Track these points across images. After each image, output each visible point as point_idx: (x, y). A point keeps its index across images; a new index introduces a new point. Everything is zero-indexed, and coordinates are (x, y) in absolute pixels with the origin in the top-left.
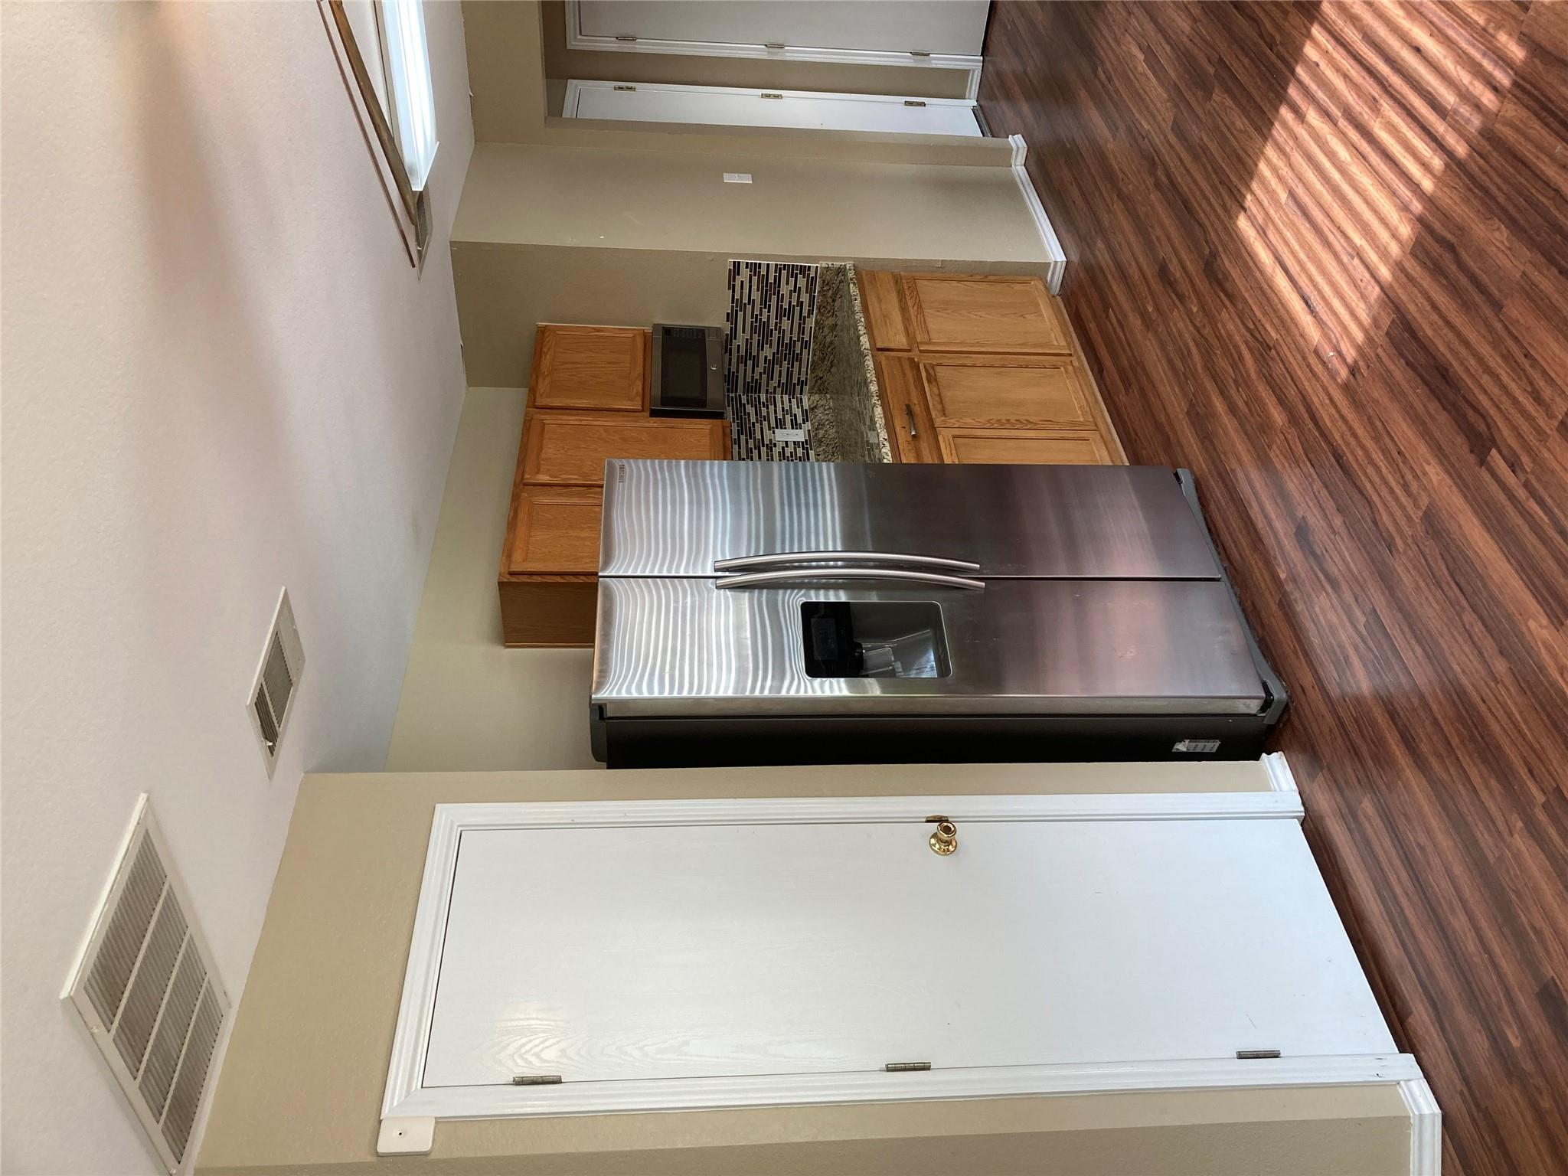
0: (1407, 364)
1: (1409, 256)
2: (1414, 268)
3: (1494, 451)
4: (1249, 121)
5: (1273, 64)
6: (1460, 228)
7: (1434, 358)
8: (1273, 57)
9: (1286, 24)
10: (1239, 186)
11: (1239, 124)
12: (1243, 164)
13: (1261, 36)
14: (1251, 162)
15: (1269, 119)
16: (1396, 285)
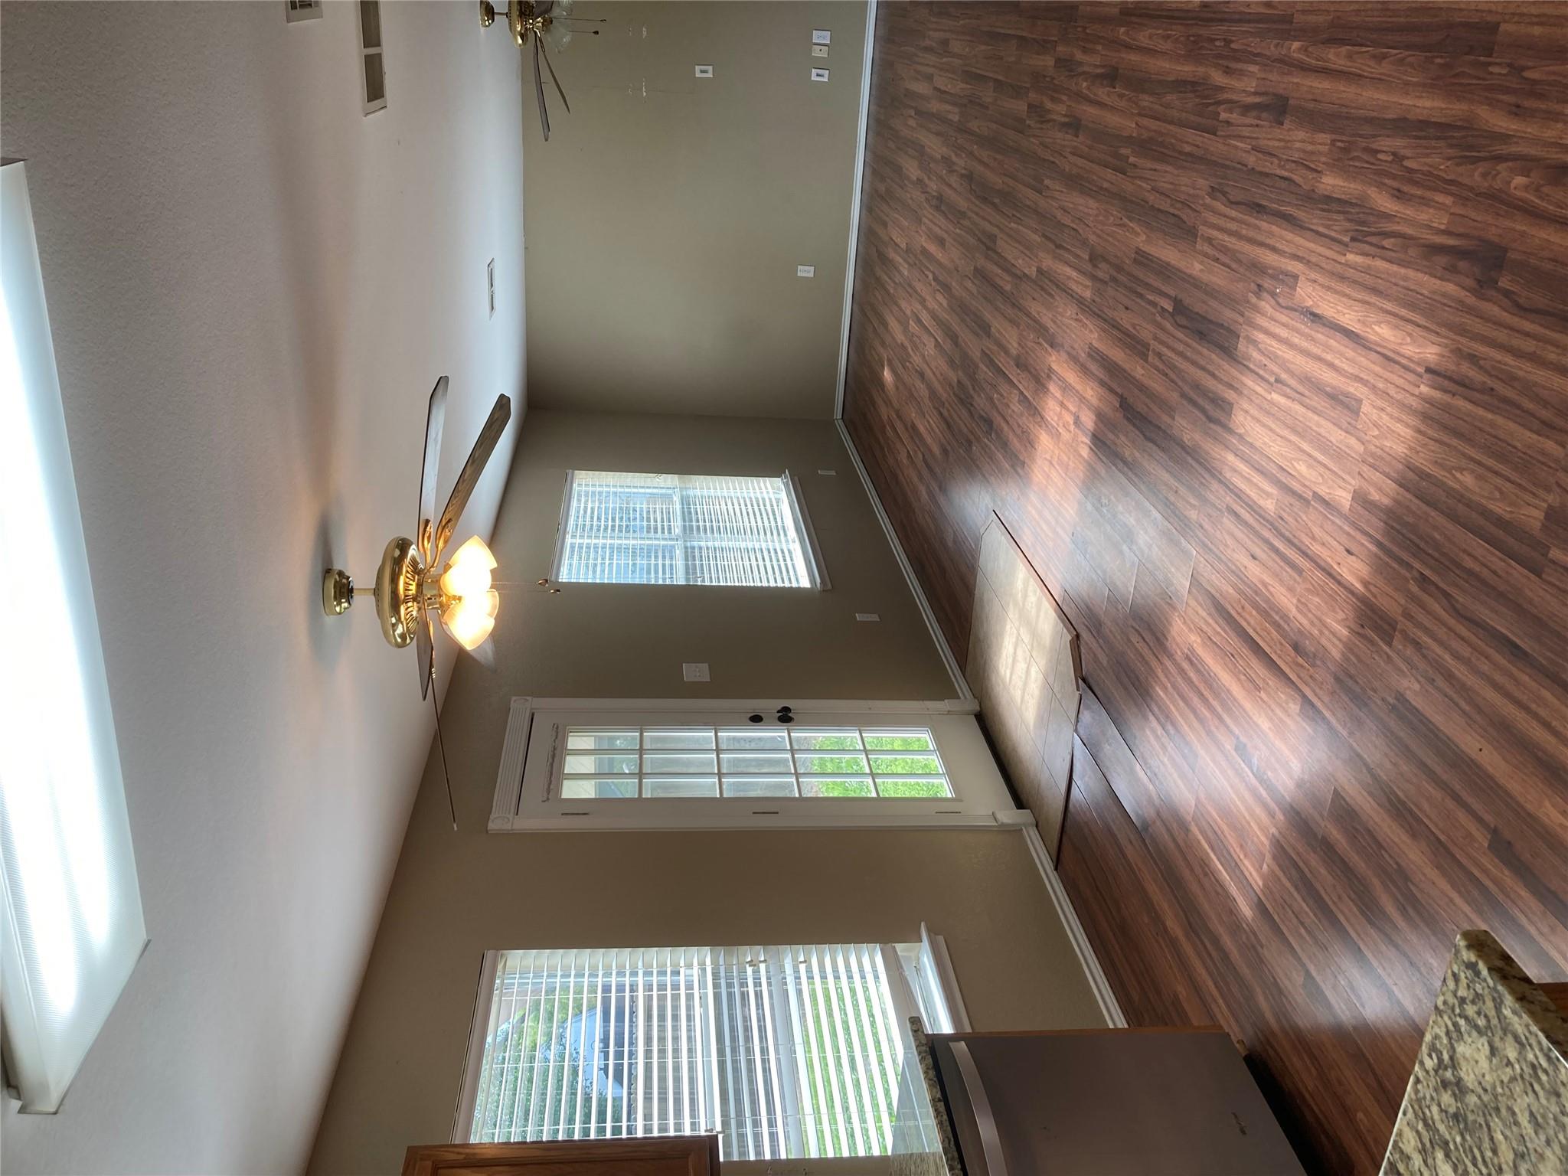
0: (1222, 325)
1: (1233, 401)
2: (1230, 395)
3: (1171, 311)
4: (1444, 483)
5: (1414, 555)
6: (1207, 433)
7: (1209, 342)
8: (1417, 565)
9: (1403, 602)
10: (1447, 398)
11: (1468, 479)
12: (1445, 427)
13: (1447, 595)
14: (1430, 432)
15: (1408, 490)
16: (1239, 376)
